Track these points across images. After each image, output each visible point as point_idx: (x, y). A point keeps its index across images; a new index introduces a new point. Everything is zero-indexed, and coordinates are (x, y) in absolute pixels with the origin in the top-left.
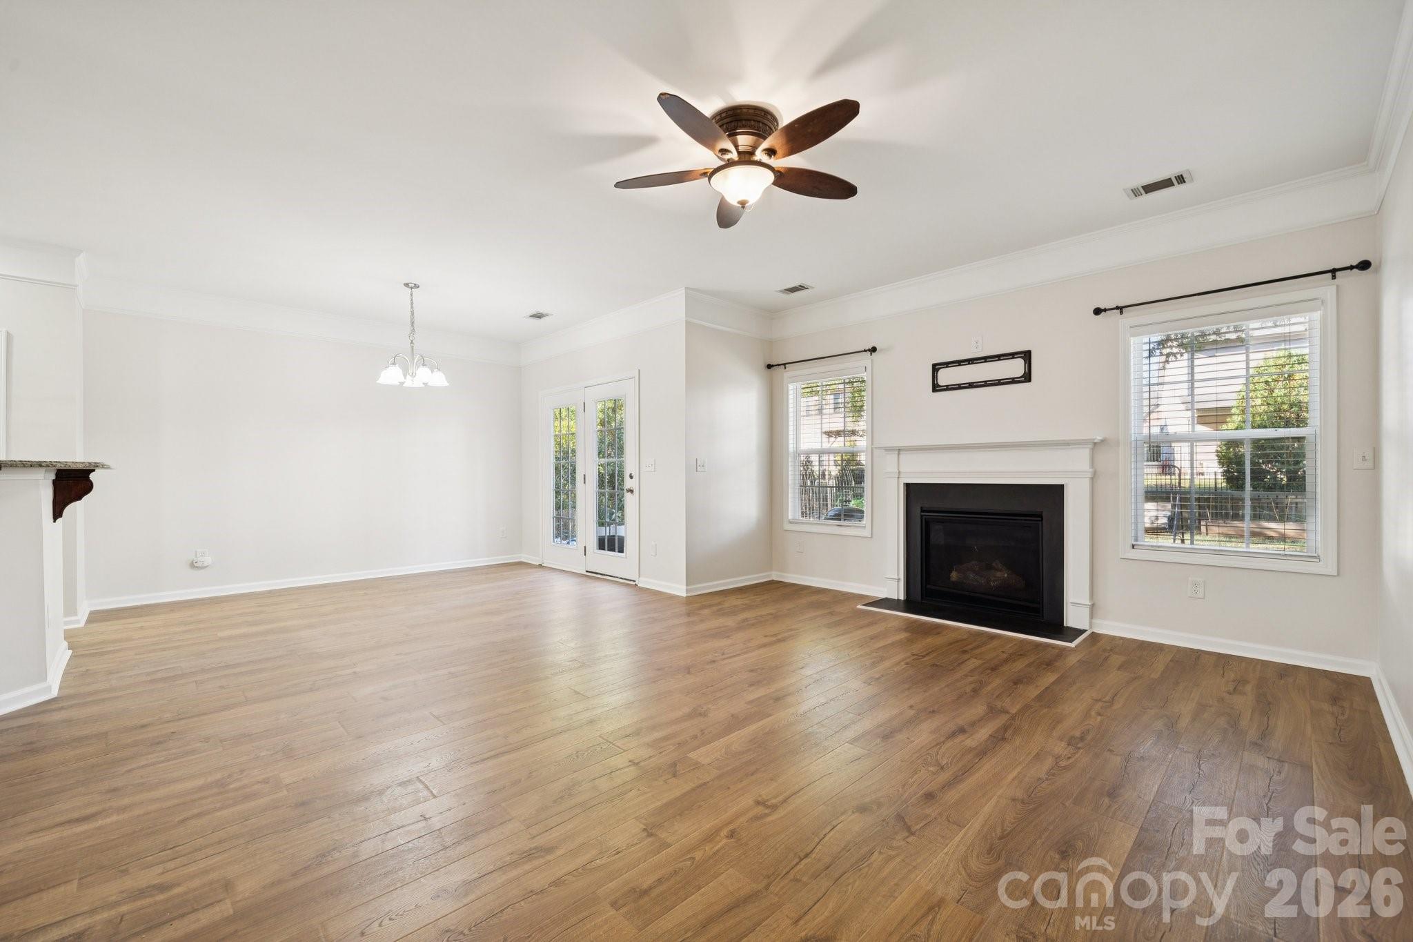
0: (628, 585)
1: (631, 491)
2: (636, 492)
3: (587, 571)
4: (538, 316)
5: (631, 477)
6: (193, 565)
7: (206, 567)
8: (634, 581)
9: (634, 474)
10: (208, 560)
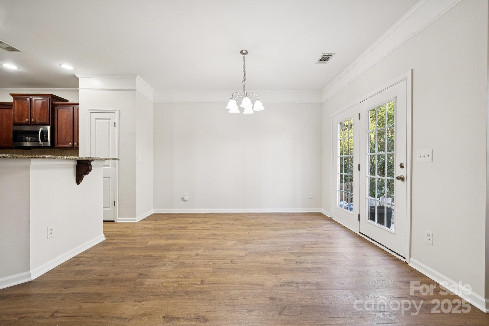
0: (398, 260)
1: (402, 179)
2: (408, 180)
3: (360, 233)
4: (325, 59)
5: (402, 166)
6: (183, 200)
7: (187, 200)
8: (405, 258)
9: (404, 163)
10: (187, 198)
